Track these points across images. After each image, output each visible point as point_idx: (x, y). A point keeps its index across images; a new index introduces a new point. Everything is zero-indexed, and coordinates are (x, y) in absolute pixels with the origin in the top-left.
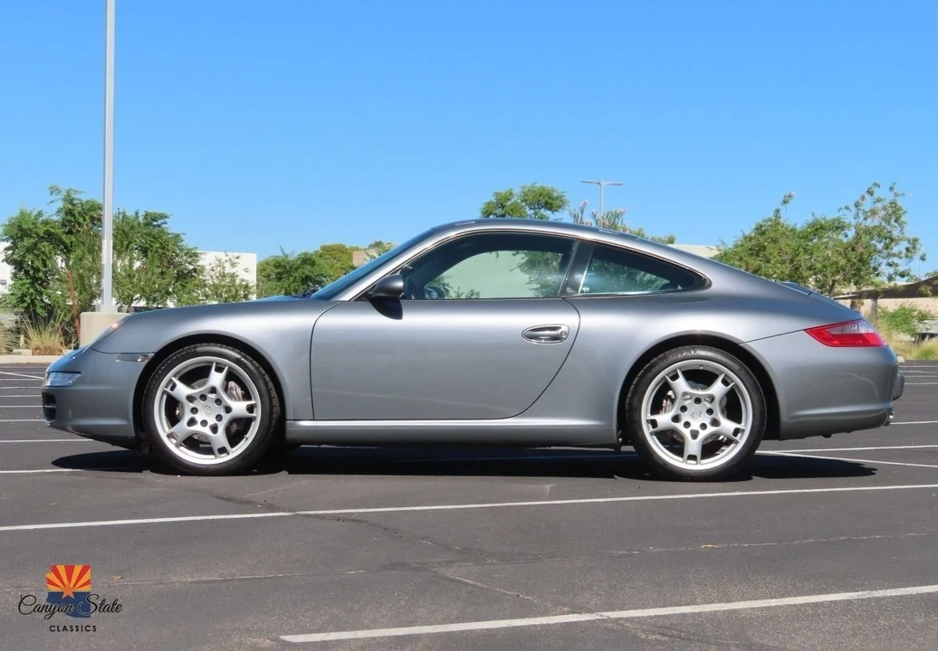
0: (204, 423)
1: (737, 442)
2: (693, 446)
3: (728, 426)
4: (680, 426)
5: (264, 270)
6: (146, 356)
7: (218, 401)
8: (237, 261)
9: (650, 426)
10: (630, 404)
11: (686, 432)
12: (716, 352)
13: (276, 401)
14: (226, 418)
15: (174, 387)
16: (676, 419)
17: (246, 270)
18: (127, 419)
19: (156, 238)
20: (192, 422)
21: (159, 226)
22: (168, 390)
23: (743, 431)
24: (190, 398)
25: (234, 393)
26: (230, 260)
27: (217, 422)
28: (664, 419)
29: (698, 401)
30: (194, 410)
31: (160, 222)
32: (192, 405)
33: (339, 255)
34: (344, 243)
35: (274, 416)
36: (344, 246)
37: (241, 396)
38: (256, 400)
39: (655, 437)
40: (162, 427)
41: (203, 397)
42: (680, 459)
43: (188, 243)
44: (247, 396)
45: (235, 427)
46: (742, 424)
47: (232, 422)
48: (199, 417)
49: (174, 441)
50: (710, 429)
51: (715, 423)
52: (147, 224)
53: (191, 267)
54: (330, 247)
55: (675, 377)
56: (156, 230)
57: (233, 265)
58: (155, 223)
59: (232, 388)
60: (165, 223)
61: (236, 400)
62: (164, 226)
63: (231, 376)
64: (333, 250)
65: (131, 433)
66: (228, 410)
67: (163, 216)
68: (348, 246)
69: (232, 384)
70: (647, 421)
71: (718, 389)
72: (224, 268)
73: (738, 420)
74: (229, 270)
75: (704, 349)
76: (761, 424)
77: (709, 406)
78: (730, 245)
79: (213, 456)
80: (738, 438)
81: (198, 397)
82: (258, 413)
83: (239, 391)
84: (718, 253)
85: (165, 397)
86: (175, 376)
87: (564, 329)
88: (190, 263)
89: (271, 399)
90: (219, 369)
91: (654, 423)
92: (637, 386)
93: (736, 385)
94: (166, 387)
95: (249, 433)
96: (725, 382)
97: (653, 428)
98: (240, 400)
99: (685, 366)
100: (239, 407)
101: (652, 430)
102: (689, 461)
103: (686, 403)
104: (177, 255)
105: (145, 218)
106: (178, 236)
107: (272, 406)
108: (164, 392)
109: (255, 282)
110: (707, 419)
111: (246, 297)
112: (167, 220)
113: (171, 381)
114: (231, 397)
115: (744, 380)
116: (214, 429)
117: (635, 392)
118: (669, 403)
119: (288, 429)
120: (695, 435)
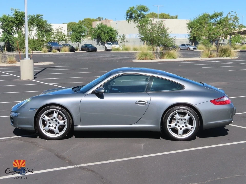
0: (52, 126)
1: (192, 131)
2: (180, 132)
3: (189, 126)
4: (177, 127)
5: (69, 25)
6: (37, 109)
7: (56, 121)
8: (62, 28)
9: (169, 126)
10: (164, 121)
11: (179, 128)
12: (186, 107)
13: (71, 121)
14: (58, 125)
15: (44, 117)
16: (176, 125)
17: (64, 31)
18: (32, 126)
19: (40, 22)
20: (49, 126)
21: (41, 18)
22: (43, 118)
23: (194, 128)
24: (49, 120)
25: (60, 118)
26: (61, 28)
27: (56, 126)
28: (173, 125)
29: (182, 120)
30: (50, 123)
31: (41, 17)
32: (49, 122)
33: (89, 21)
34: (90, 18)
35: (71, 124)
36: (90, 19)
37: (62, 119)
38: (66, 120)
39: (170, 129)
40: (42, 127)
41: (52, 120)
42: (177, 135)
43: (49, 23)
44: (63, 119)
45: (60, 127)
46: (193, 126)
47: (60, 126)
48: (51, 125)
49: (45, 131)
50: (185, 127)
51: (186, 126)
52: (37, 18)
53: (50, 29)
54: (87, 19)
55: (176, 114)
56: (40, 19)
57: (61, 29)
58: (39, 17)
59: (59, 117)
60: (42, 17)
61: (61, 120)
62: (42, 18)
63: (59, 114)
64: (87, 20)
65: (33, 129)
66: (59, 123)
67: (42, 15)
68: (91, 19)
69: (59, 116)
70: (168, 125)
71: (187, 117)
72: (59, 30)
73: (192, 125)
74: (60, 31)
75: (183, 107)
76: (198, 126)
77: (185, 121)
78: (192, 20)
79: (55, 135)
80: (192, 130)
81: (51, 120)
82: (66, 124)
83: (61, 118)
84: (189, 22)
85: (42, 119)
86: (44, 114)
87: (146, 101)
88: (49, 28)
89: (70, 120)
90: (56, 112)
91: (170, 126)
92: (165, 116)
93: (192, 116)
94: (42, 117)
95: (64, 129)
96: (189, 115)
97: (170, 127)
98: (62, 120)
99: (178, 111)
100: (62, 122)
101: (170, 128)
102: (179, 136)
103: (179, 121)
104: (46, 26)
105: (37, 16)
106: (46, 21)
107: (70, 122)
108: (42, 118)
109: (67, 34)
110: (184, 125)
111: (64, 38)
112: (42, 16)
113: (43, 115)
114: (59, 119)
115: (194, 115)
116: (55, 128)
117: (165, 118)
118: (174, 120)
119: (74, 128)
120: (181, 129)
